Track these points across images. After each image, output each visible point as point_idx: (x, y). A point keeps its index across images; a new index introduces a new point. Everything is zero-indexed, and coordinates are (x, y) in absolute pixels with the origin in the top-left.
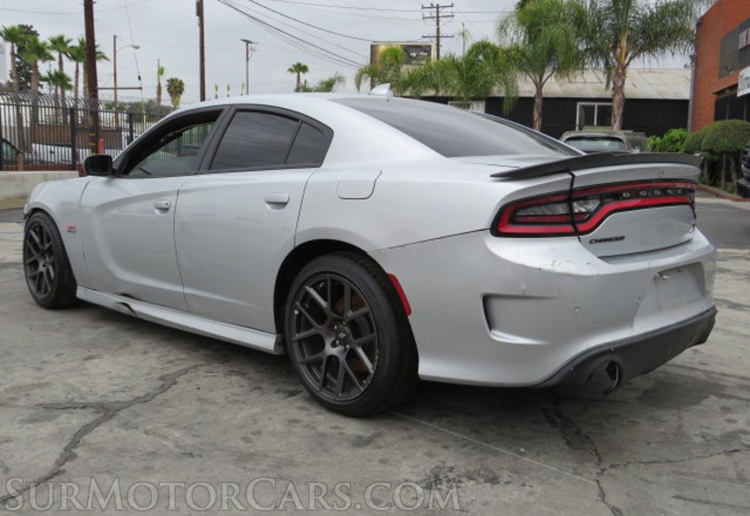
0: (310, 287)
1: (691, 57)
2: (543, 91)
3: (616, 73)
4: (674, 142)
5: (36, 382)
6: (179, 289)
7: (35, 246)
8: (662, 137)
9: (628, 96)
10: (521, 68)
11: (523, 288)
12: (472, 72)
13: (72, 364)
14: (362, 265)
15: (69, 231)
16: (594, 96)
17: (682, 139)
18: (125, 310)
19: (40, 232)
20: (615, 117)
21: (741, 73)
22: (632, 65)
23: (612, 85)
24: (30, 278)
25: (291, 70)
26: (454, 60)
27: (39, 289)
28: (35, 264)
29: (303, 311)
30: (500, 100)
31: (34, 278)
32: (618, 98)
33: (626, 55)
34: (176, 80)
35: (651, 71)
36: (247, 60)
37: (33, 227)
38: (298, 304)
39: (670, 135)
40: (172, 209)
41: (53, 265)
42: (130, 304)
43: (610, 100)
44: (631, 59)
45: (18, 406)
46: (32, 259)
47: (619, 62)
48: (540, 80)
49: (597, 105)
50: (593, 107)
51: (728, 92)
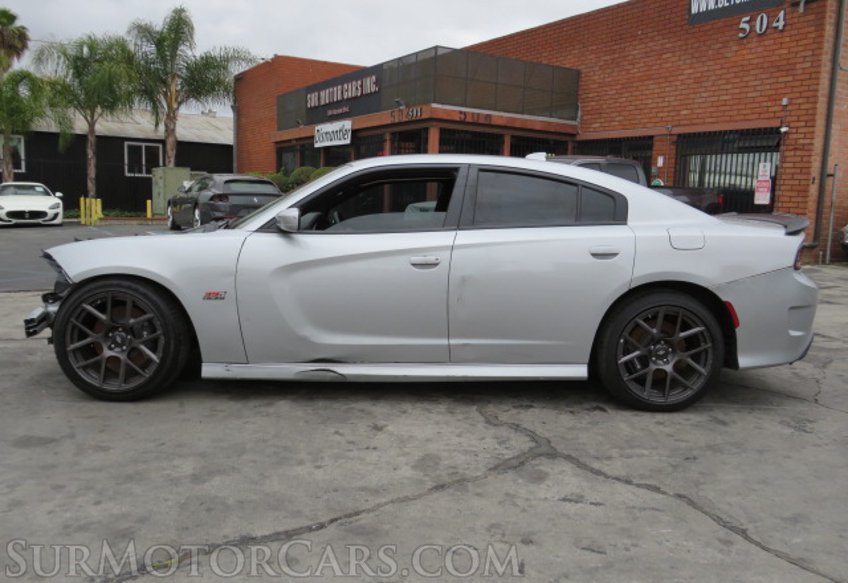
1: (233, 107)
3: (167, 114)
9: (180, 139)
16: (141, 137)
21: (318, 128)
22: (181, 109)
23: (162, 127)
29: (629, 338)
32: (170, 140)
33: (176, 99)
38: (625, 333)
43: (162, 141)
44: (180, 104)
47: (169, 106)
48: (92, 117)
49: (144, 145)
50: (140, 147)
51: (294, 142)
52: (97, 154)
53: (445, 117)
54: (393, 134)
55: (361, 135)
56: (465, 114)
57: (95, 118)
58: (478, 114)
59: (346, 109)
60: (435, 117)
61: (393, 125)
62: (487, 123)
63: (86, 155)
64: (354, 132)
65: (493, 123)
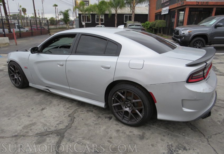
0: (118, 92)
1: (148, 4)
2: (117, 12)
3: (133, 8)
4: (147, 24)
5: (31, 123)
6: (68, 88)
7: (12, 70)
8: (144, 23)
9: (135, 13)
10: (112, 7)
11: (195, 98)
12: (101, 8)
13: (38, 113)
14: (138, 87)
15: (25, 68)
16: (128, 13)
17: (149, 24)
18: (48, 91)
19: (14, 67)
20: (133, 18)
21: (162, 9)
22: (136, 6)
23: (132, 11)
24: (12, 80)
25: (53, 6)
26: (96, 4)
27: (16, 83)
28: (13, 76)
29: (115, 98)
30: (108, 14)
31: (13, 80)
32: (133, 14)
33: (135, 4)
34: (24, 8)
35: (139, 7)
36: (42, 3)
37: (11, 65)
38: (114, 96)
39: (146, 23)
40: (64, 66)
41: (20, 77)
42: (49, 89)
43: (132, 14)
44: (136, 5)
45: (30, 136)
46: (12, 74)
47: (133, 5)
48: (116, 10)
49: (128, 15)
50: (128, 16)
51: (158, 13)
52: (117, 18)
53: (191, 4)
54: (178, 10)
55: (171, 10)
56: (198, 2)
57: (117, 9)
58: (203, 2)
59: (168, 3)
60: (187, 4)
61: (177, 7)
62: (207, 4)
63: (115, 18)
64: (169, 10)
65: (208, 4)
